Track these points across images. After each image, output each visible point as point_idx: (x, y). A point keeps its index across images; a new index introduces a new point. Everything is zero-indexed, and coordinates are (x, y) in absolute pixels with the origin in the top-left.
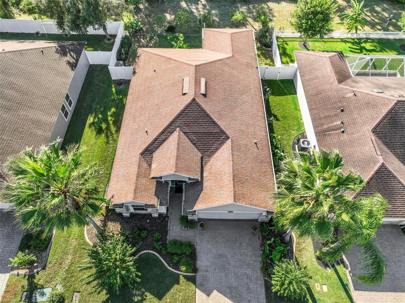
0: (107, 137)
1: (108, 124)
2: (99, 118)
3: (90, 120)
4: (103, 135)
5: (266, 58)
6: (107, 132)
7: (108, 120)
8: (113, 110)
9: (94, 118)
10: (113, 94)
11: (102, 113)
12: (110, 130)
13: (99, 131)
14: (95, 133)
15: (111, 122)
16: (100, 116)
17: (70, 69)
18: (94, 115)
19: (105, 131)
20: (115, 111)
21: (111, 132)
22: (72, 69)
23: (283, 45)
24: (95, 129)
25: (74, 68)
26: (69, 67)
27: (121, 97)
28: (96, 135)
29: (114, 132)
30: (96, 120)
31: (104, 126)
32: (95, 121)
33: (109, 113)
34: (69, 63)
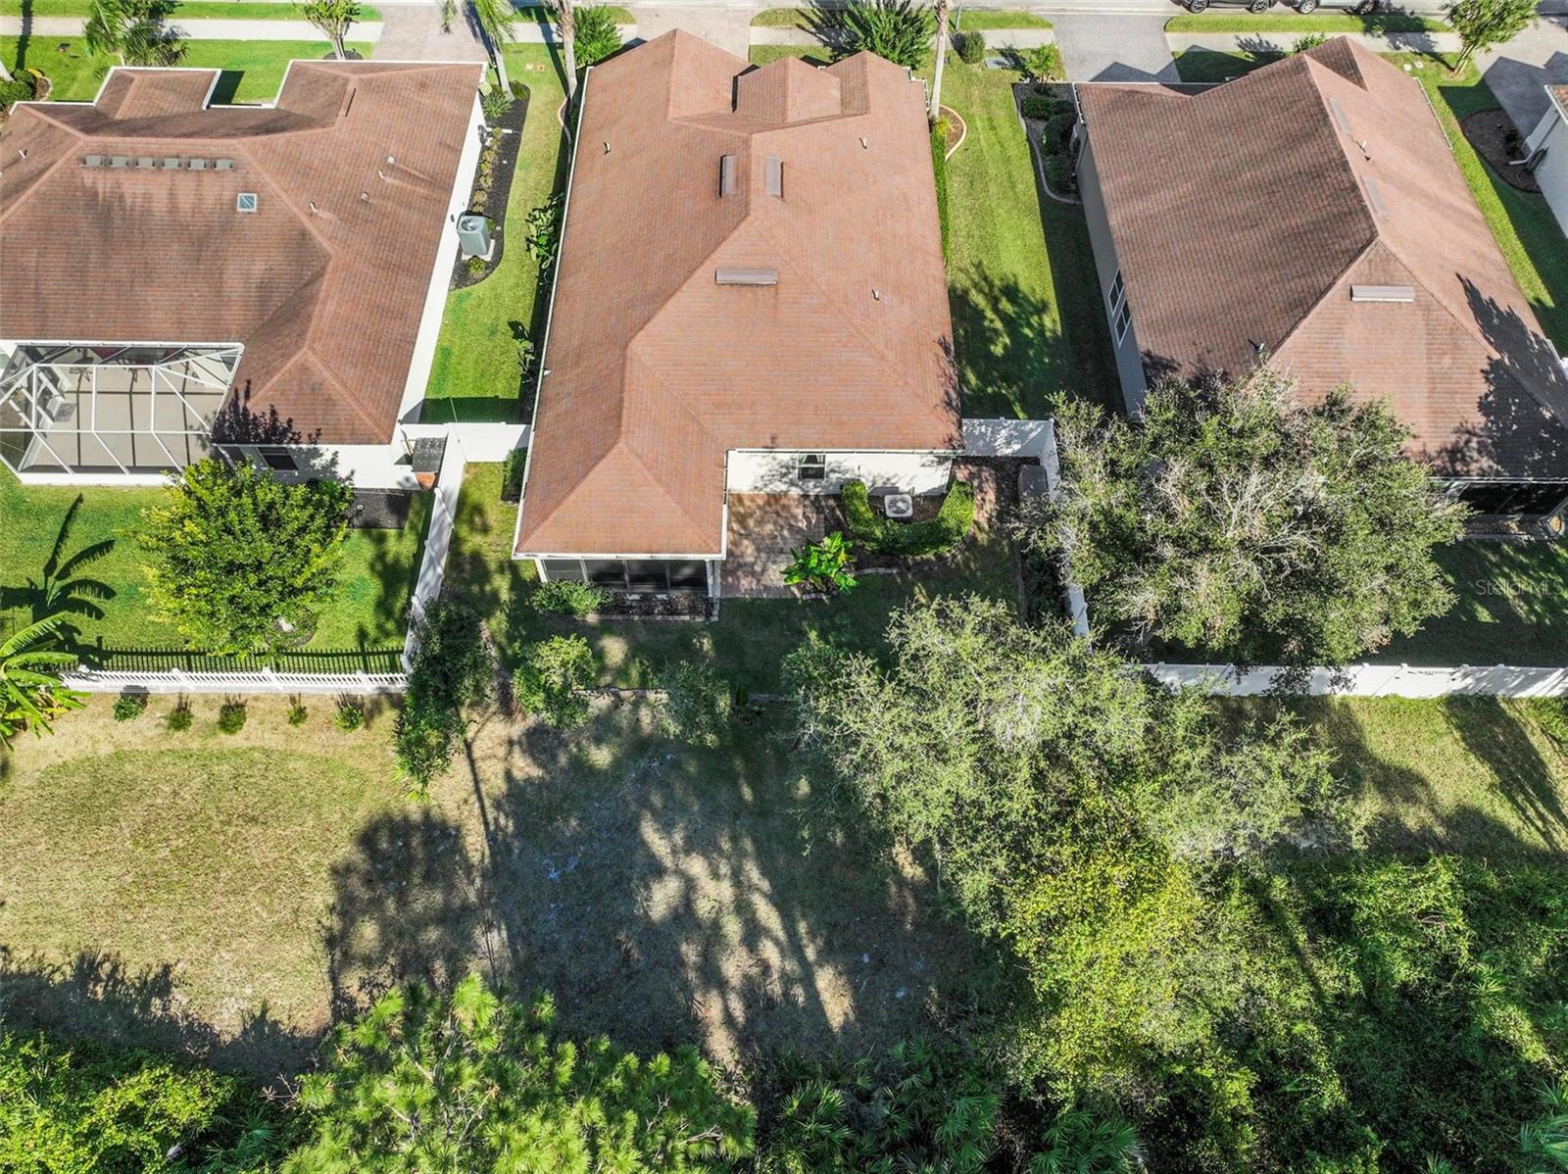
0: (985, 279)
1: (996, 310)
2: (1030, 326)
3: (1052, 321)
4: (997, 282)
5: (477, 558)
6: (991, 290)
7: (1002, 320)
8: (998, 350)
9: (1042, 325)
10: (1017, 399)
11: (1029, 342)
12: (985, 295)
13: (1011, 292)
14: (1023, 286)
15: (989, 314)
16: (1027, 331)
17: (1156, 352)
18: (1048, 334)
19: (996, 291)
20: (992, 348)
21: (980, 291)
22: (1148, 354)
23: (380, 627)
24: (1026, 298)
25: (1147, 359)
26: (1163, 355)
27: (990, 390)
28: (1016, 283)
29: (973, 291)
30: (1034, 320)
31: (1005, 305)
32: (1036, 317)
33: (1008, 341)
34: (1169, 366)
